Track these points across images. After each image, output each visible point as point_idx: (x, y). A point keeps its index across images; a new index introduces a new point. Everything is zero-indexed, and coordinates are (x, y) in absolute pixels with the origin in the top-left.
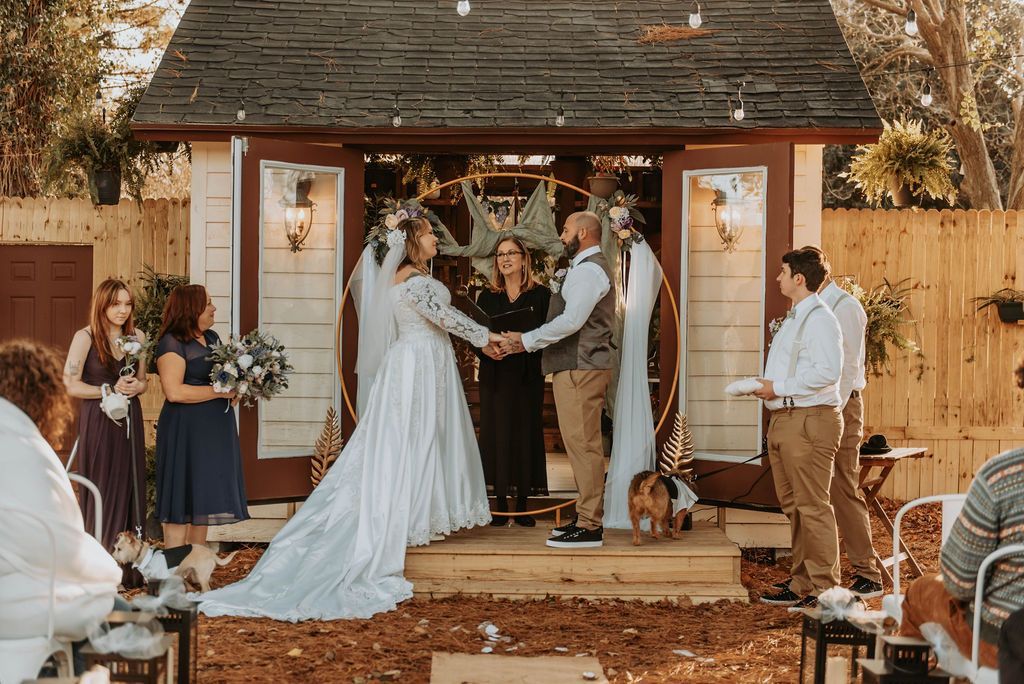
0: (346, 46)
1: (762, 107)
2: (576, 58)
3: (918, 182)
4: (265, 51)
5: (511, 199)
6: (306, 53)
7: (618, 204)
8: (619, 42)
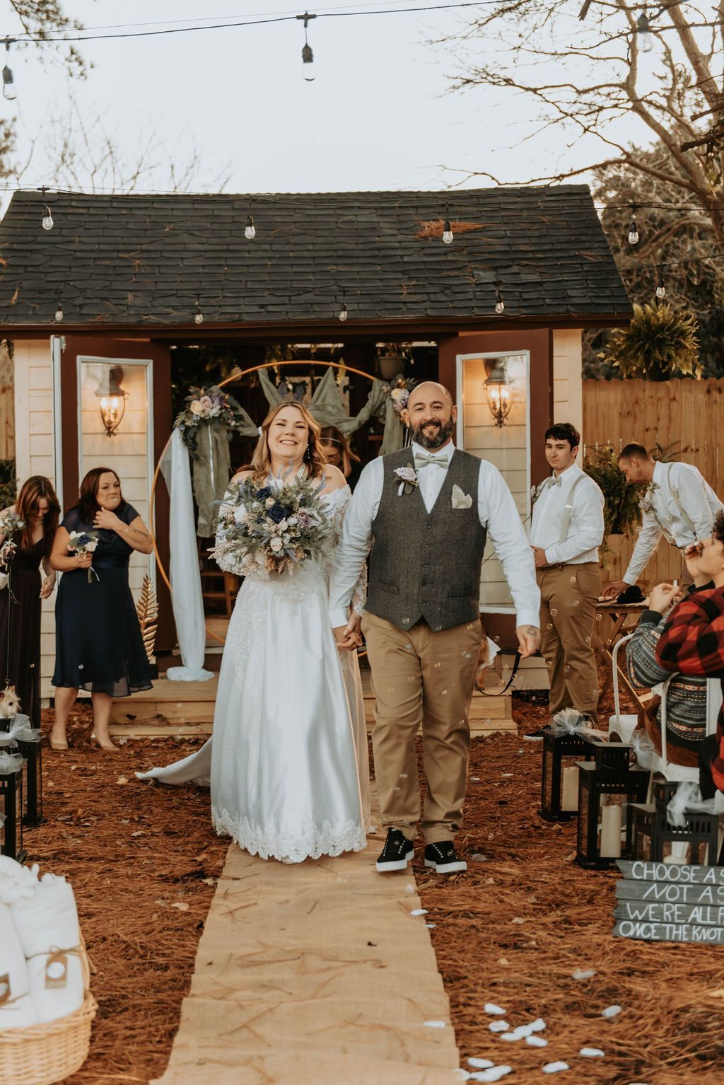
0: (152, 247)
1: (526, 296)
2: (360, 253)
3: (665, 360)
4: (78, 254)
5: (308, 379)
6: (115, 255)
7: (399, 386)
8: (399, 237)
